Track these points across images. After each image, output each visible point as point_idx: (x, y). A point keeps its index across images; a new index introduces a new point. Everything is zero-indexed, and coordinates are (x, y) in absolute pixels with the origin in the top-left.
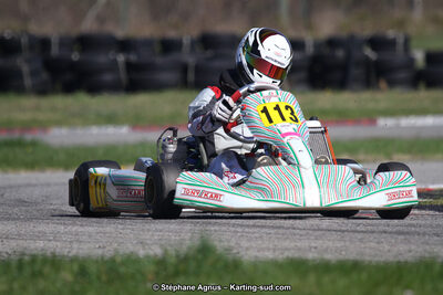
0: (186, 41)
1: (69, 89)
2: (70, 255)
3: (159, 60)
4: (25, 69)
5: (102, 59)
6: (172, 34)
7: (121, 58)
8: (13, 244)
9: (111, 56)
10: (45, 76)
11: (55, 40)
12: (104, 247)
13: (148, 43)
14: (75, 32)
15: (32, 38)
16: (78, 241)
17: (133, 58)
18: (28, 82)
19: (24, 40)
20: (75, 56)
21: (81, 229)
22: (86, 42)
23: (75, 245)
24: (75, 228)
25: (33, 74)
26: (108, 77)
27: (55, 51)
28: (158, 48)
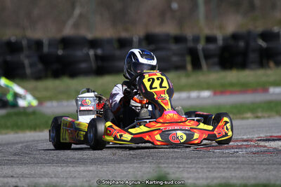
0: (135, 39)
1: (57, 75)
3: (118, 53)
4: (26, 62)
5: (79, 53)
6: (124, 35)
7: (91, 53)
8: (27, 181)
9: (85, 51)
10: (40, 66)
11: (46, 42)
12: (90, 181)
13: (109, 41)
14: (59, 36)
15: (29, 40)
16: (71, 177)
17: (99, 52)
18: (28, 71)
19: (24, 43)
20: (60, 52)
21: (72, 169)
22: (66, 42)
23: (70, 180)
24: (68, 169)
25: (31, 65)
26: (83, 66)
27: (46, 49)
28: (116, 45)
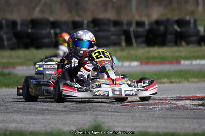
0: (85, 22)
1: (26, 47)
2: (30, 130)
4: (5, 37)
5: (44, 31)
6: (77, 19)
7: (52, 31)
9: (48, 30)
10: (15, 40)
11: (19, 22)
12: (46, 127)
13: (66, 23)
14: (29, 18)
15: (7, 21)
16: (33, 123)
17: (58, 31)
18: (6, 43)
19: (4, 22)
20: (30, 30)
21: (34, 117)
22: (34, 23)
23: (32, 126)
24: (31, 117)
25: (8, 39)
26: (46, 40)
27: (19, 28)
28: (71, 26)
